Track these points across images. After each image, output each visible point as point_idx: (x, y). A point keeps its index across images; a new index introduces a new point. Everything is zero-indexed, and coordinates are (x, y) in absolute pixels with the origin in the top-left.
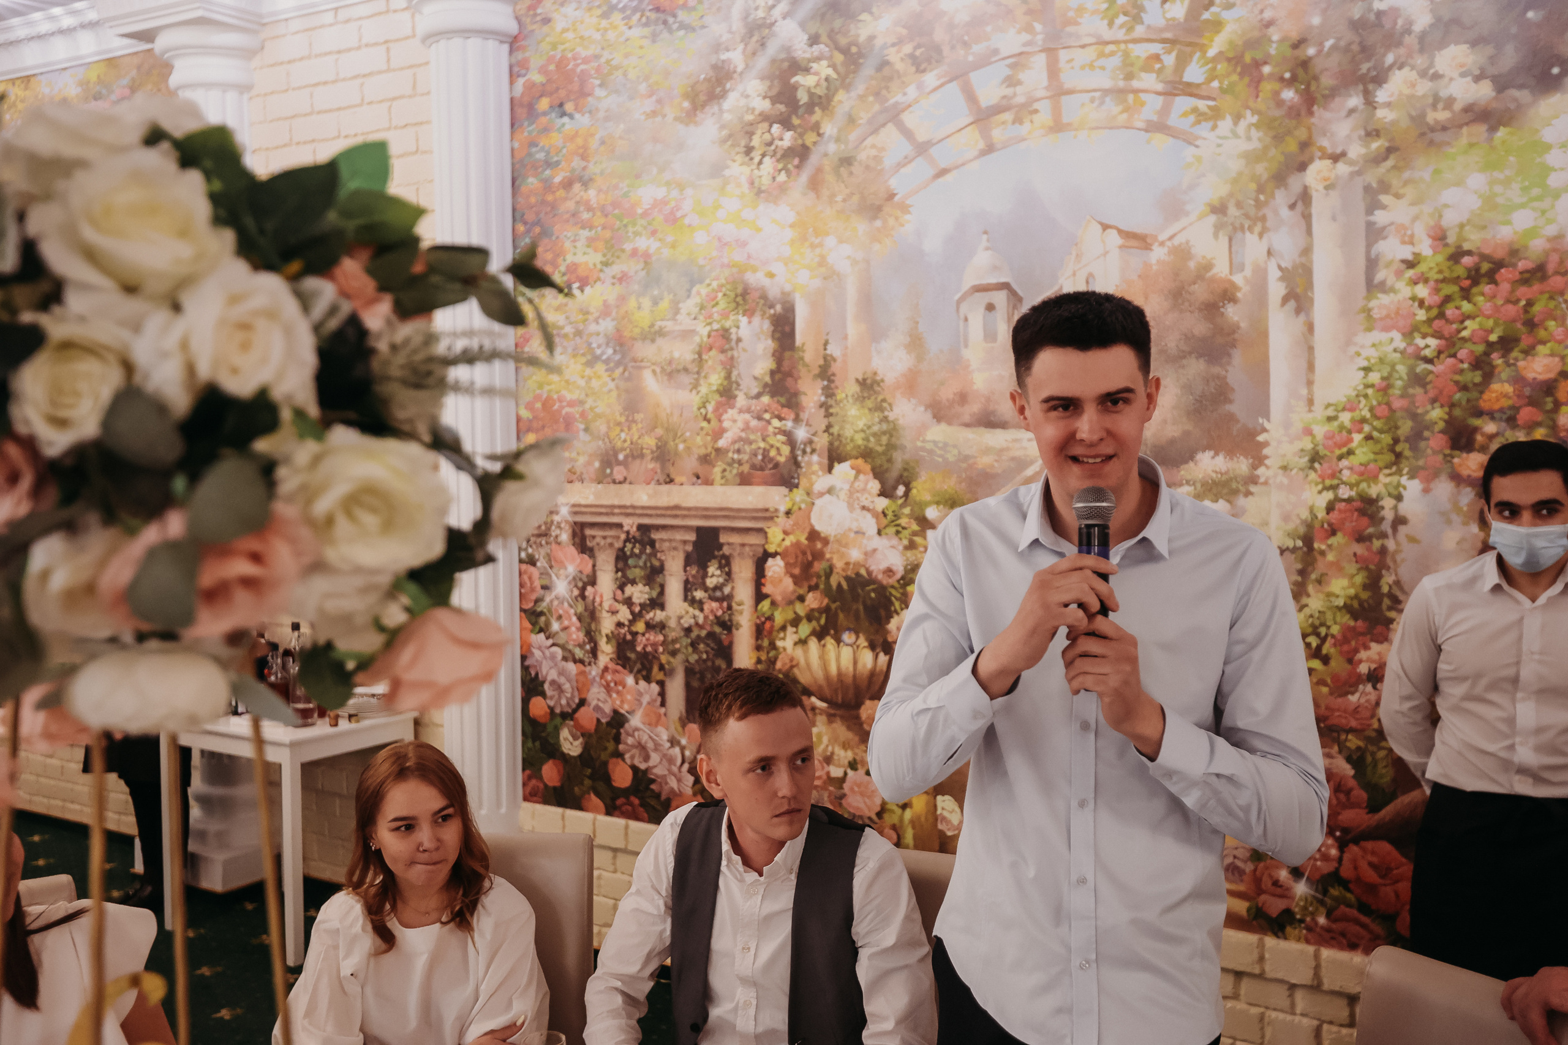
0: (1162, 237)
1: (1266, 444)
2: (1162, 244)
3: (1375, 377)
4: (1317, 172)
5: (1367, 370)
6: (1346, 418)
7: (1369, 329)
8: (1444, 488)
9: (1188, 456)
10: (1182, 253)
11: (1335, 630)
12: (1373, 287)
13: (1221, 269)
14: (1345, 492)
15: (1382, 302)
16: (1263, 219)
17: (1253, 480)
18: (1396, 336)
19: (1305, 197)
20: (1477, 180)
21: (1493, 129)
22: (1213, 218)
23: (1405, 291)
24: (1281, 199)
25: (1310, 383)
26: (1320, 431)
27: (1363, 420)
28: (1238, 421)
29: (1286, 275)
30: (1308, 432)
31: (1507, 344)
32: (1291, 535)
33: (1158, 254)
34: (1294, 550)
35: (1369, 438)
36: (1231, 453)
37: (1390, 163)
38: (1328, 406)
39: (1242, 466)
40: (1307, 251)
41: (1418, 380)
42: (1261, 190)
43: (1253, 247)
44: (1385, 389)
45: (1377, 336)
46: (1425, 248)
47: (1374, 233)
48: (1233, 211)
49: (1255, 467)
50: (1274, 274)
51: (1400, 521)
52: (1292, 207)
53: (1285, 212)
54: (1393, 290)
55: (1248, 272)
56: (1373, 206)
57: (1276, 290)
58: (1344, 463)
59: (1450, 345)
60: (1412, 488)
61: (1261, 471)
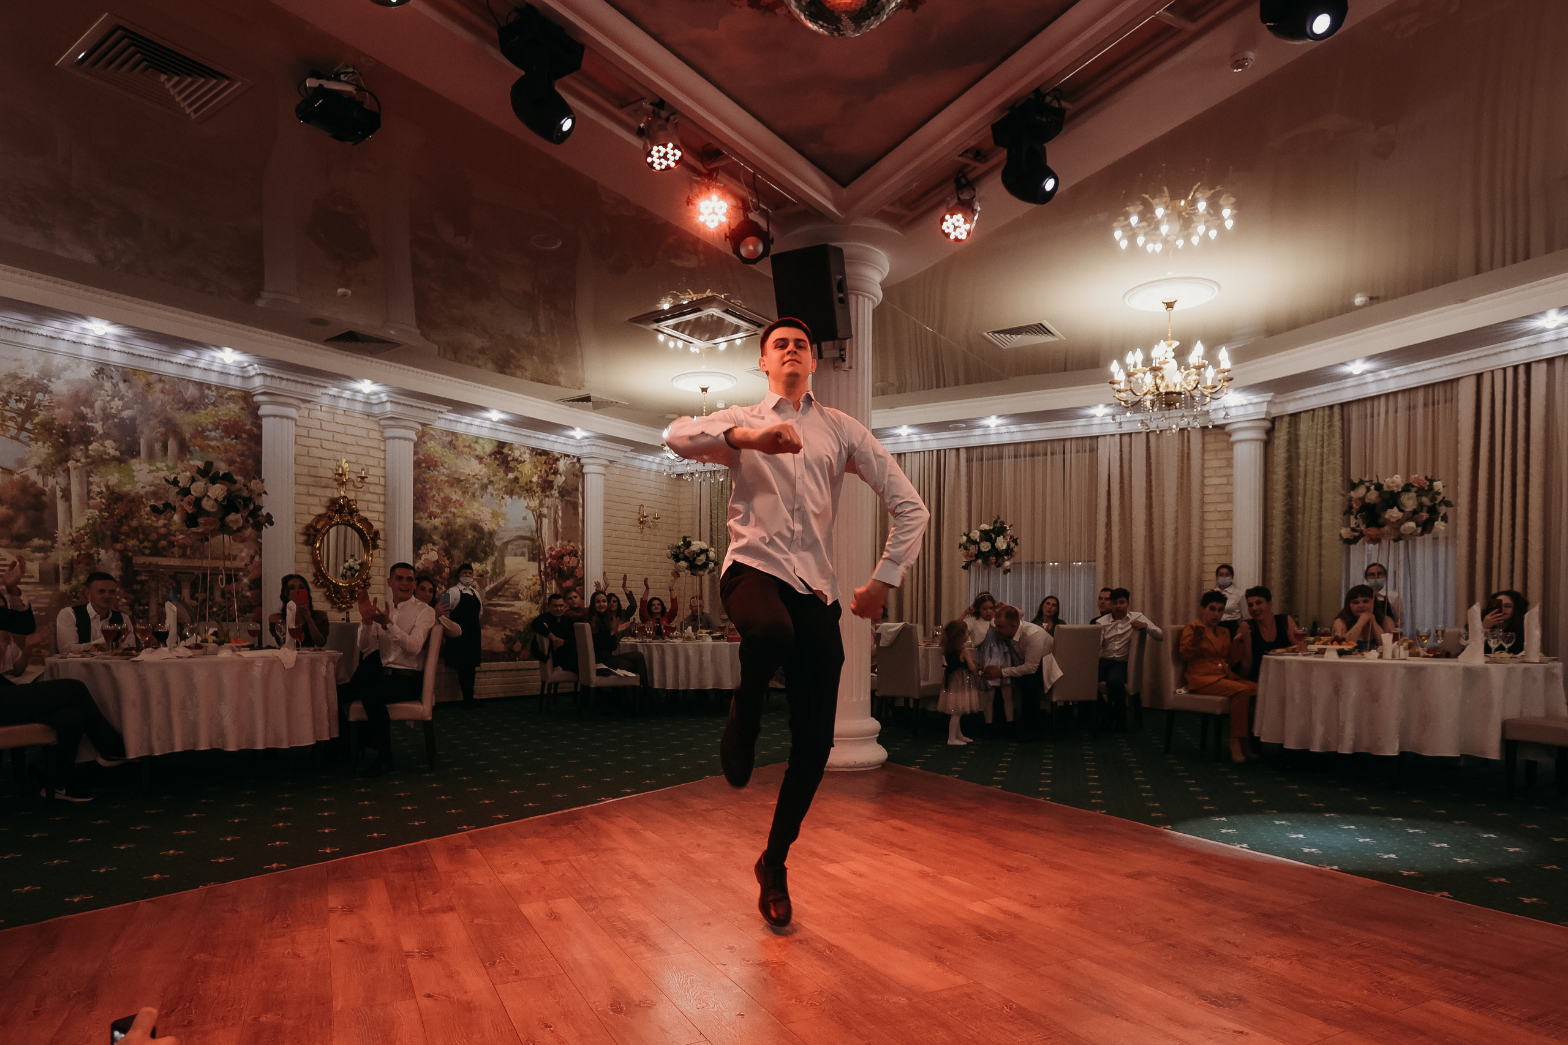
0: (18, 472)
1: (57, 537)
2: (18, 474)
3: (91, 521)
4: (71, 464)
5: (88, 519)
6: (82, 532)
7: (89, 508)
8: (111, 552)
9: (30, 539)
10: (26, 478)
11: (81, 590)
12: (90, 498)
13: (40, 484)
14: (83, 552)
15: (92, 502)
16: (54, 473)
17: (54, 548)
18: (97, 511)
19: (67, 470)
20: (117, 475)
21: (120, 464)
22: (36, 470)
23: (99, 500)
24: (60, 470)
25: (71, 521)
26: (74, 535)
27: (88, 533)
28: (47, 530)
29: (62, 490)
30: (71, 534)
31: (126, 517)
32: (65, 563)
33: (16, 477)
34: (67, 568)
35: (89, 537)
36: (45, 540)
37: (93, 466)
38: (77, 528)
39: (49, 543)
40: (69, 484)
41: (102, 523)
42: (53, 465)
43: (51, 481)
44: (94, 524)
45: (91, 510)
46: (104, 490)
47: (89, 483)
48: (43, 468)
49: (53, 544)
50: (58, 489)
51: (99, 560)
52: (64, 471)
53: (61, 472)
54: (95, 499)
55: (49, 487)
56: (89, 476)
57: (59, 494)
58: (82, 544)
59: (111, 515)
60: (102, 552)
61: (56, 545)
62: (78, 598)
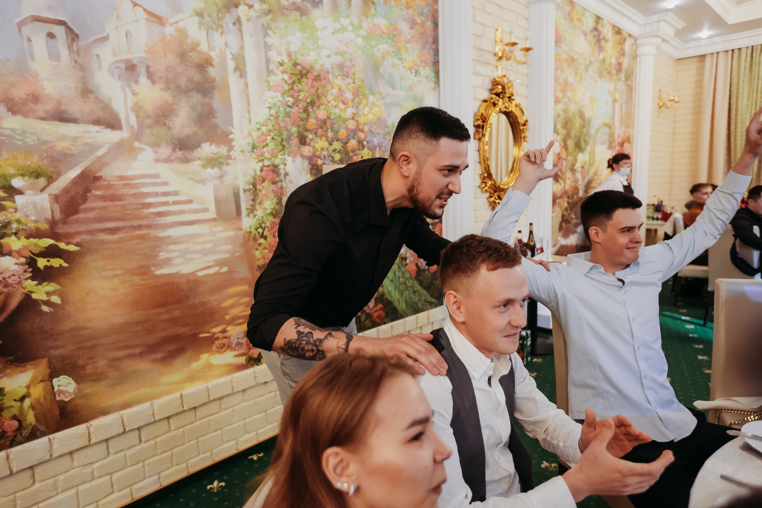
0: (172, 20)
1: (233, 140)
2: (171, 24)
3: (273, 112)
4: (242, 10)
5: (270, 108)
6: (264, 129)
7: (269, 90)
8: (299, 159)
9: (197, 145)
10: (183, 33)
11: (268, 224)
12: (270, 72)
13: (204, 47)
14: (267, 163)
15: (273, 79)
16: (221, 26)
17: (229, 157)
18: (279, 94)
19: (238, 22)
20: (299, 35)
21: (302, 15)
22: (197, 19)
23: (280, 76)
24: (228, 19)
25: (249, 112)
26: (255, 134)
27: (270, 131)
28: (220, 128)
29: (235, 58)
30: (250, 135)
31: (312, 103)
32: (247, 183)
33: (169, 30)
34: (249, 190)
35: (273, 138)
36: (218, 144)
37: (270, 17)
38: (257, 123)
39: (223, 150)
40: (242, 48)
41: (288, 115)
42: (219, 11)
43: (219, 40)
44: (277, 117)
45: (272, 94)
46: (285, 58)
47: (268, 47)
48: (206, 17)
49: (229, 151)
50: (229, 56)
51: (286, 174)
52: (234, 24)
53: (231, 25)
54: (275, 74)
55: (217, 52)
56: (266, 35)
57: (231, 65)
58: (265, 149)
59: (296, 101)
60: (289, 160)
61: (232, 153)
62: (265, 238)
